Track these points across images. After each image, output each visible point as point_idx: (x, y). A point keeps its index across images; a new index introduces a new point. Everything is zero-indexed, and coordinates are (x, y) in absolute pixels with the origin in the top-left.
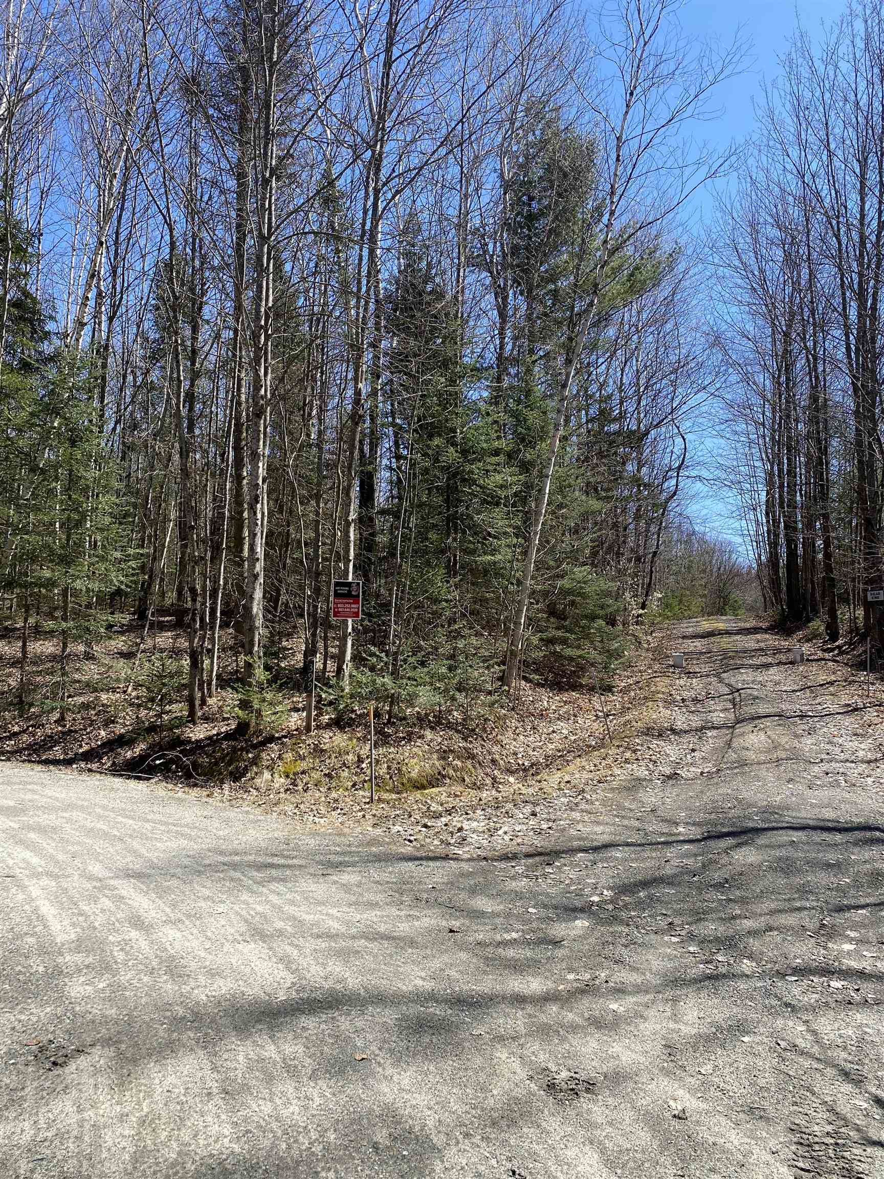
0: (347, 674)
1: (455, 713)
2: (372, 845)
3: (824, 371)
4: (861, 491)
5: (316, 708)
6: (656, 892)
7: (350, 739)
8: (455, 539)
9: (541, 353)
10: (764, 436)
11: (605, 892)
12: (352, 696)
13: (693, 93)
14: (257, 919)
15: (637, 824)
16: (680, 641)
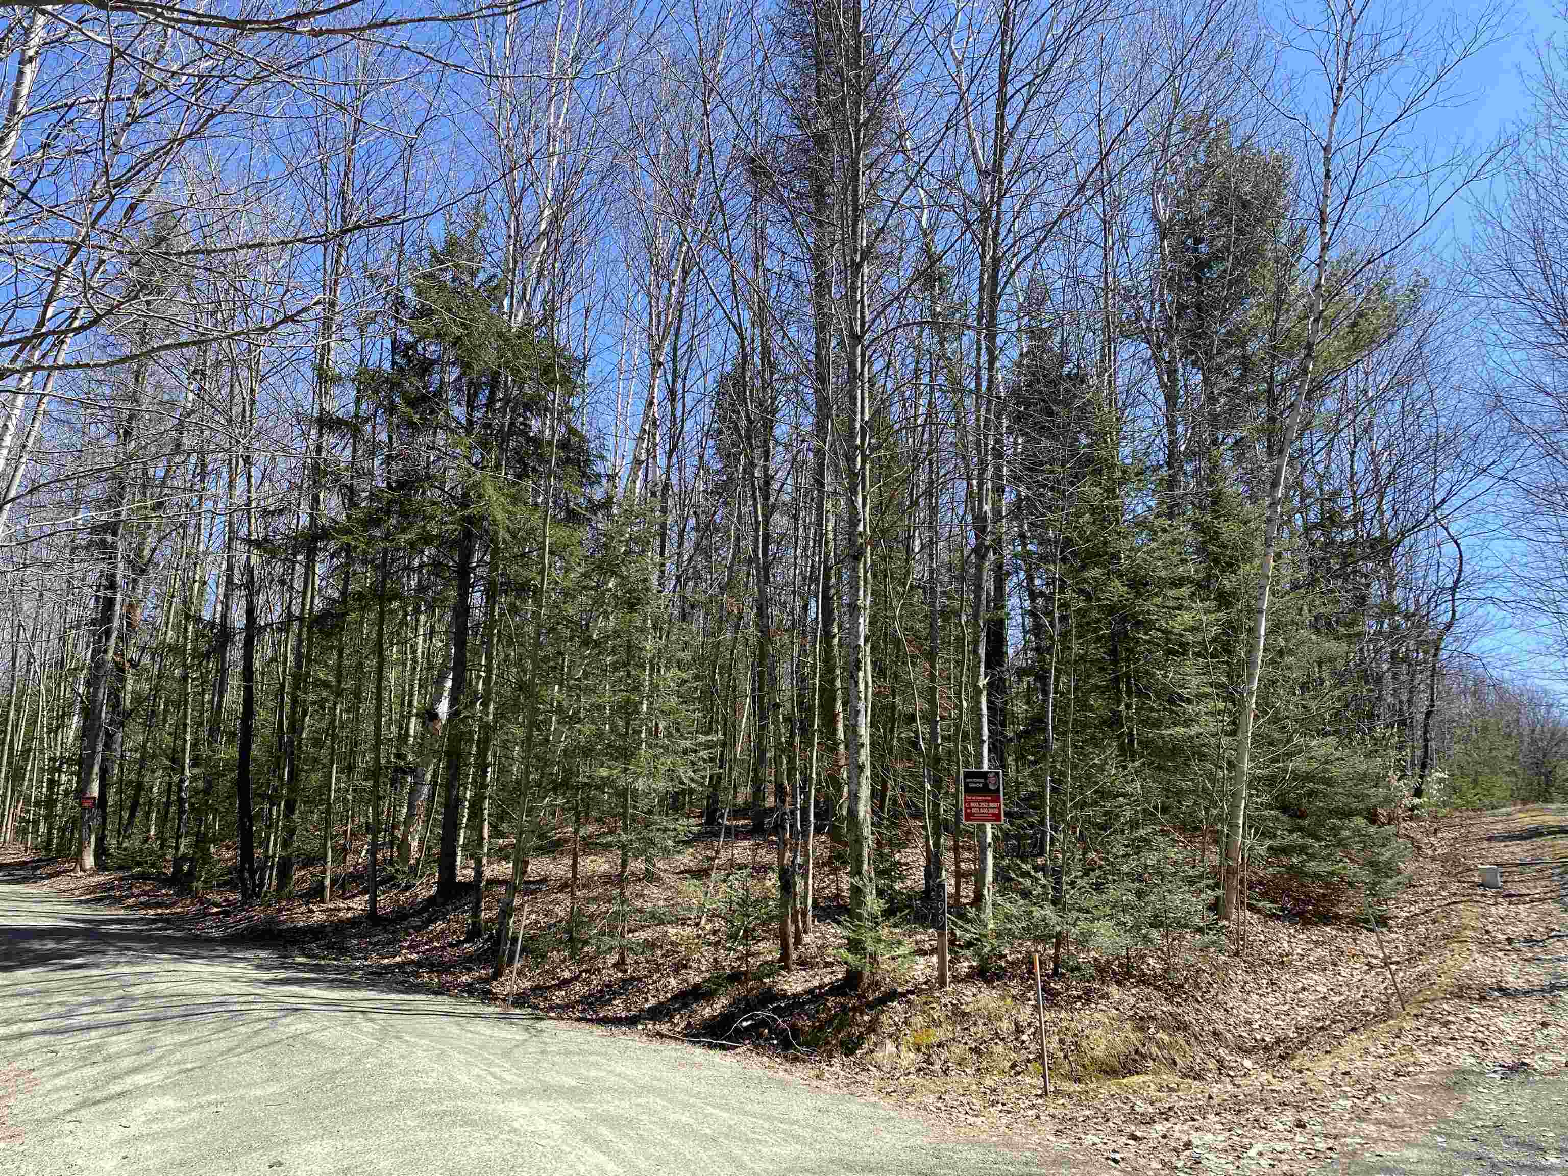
0: (989, 902)
1: (1151, 961)
5: (950, 949)
7: (1003, 998)
8: (1128, 707)
12: (999, 934)
13: (1432, 73)
15: (1474, 1148)
16: (1485, 844)
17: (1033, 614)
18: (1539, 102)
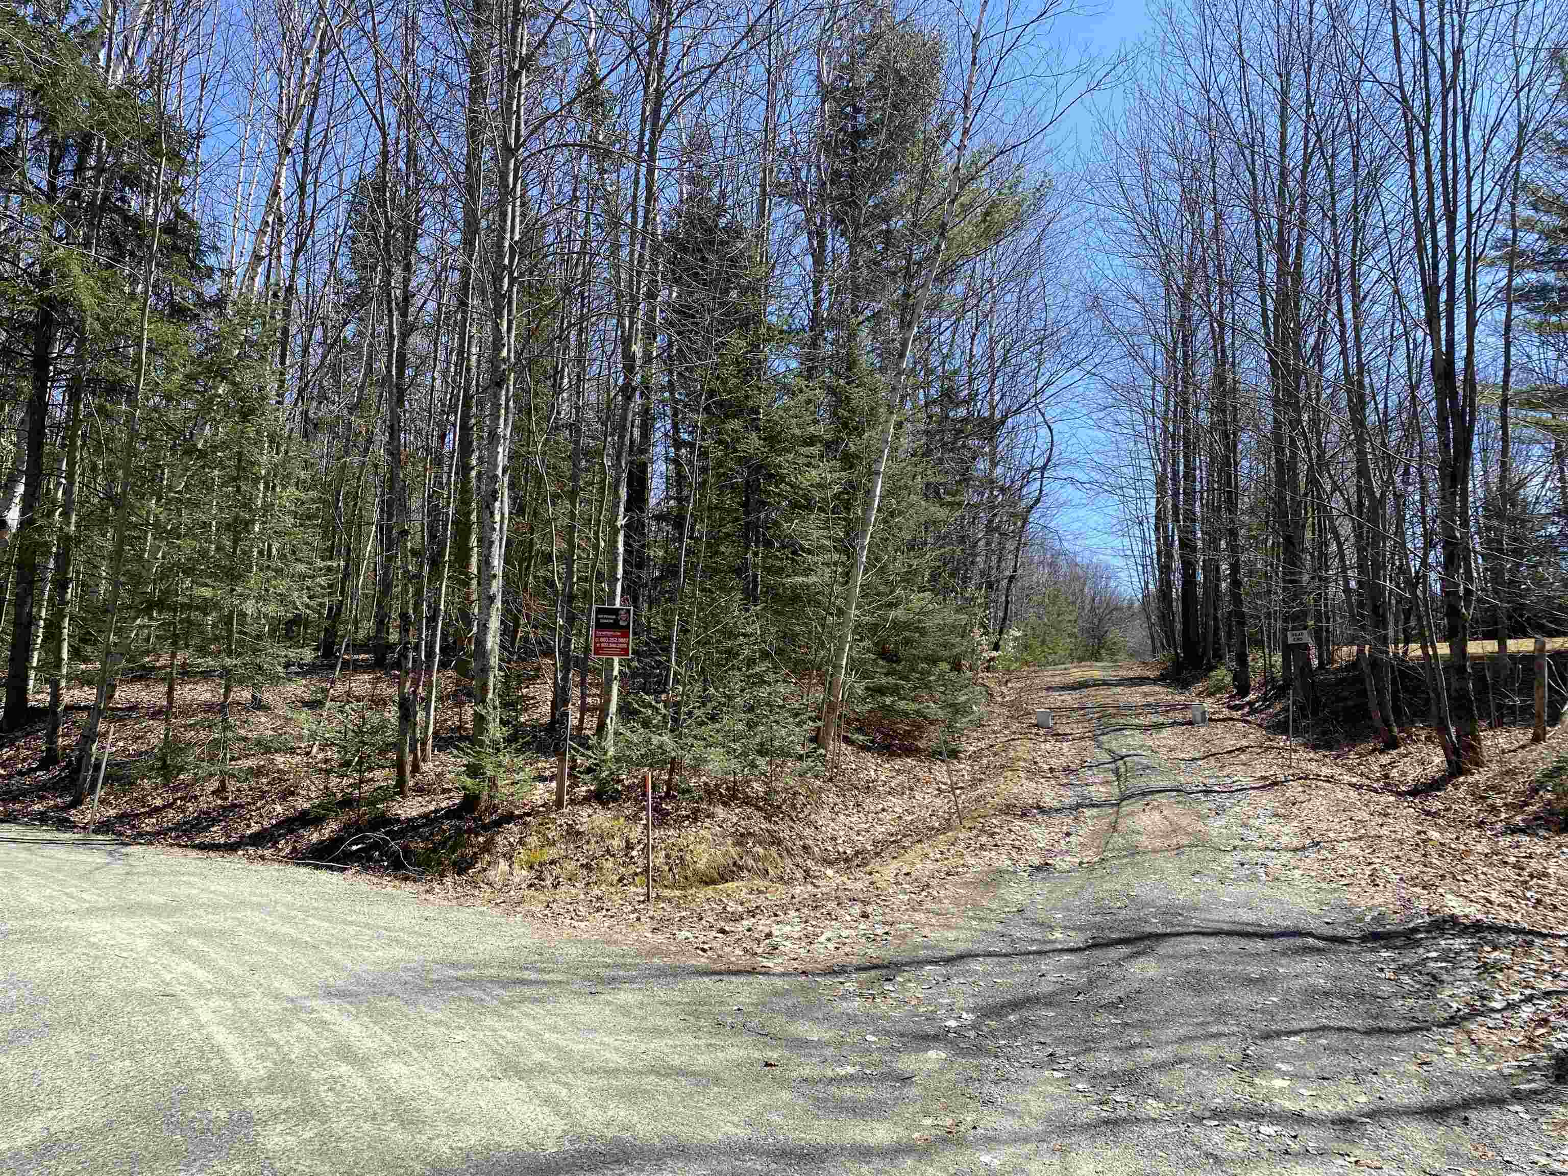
0: (611, 731)
1: (755, 785)
2: (654, 955)
3: (1233, 343)
4: (1279, 501)
5: (570, 775)
6: (1031, 1015)
7: (617, 818)
8: (756, 554)
9: (868, 313)
10: (1154, 428)
11: (965, 1015)
12: (618, 760)
14: (509, 1049)
15: (999, 928)
16: (1044, 693)
17: (676, 461)
18: (1158, 28)
